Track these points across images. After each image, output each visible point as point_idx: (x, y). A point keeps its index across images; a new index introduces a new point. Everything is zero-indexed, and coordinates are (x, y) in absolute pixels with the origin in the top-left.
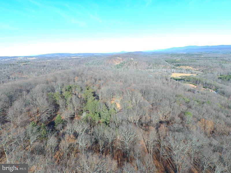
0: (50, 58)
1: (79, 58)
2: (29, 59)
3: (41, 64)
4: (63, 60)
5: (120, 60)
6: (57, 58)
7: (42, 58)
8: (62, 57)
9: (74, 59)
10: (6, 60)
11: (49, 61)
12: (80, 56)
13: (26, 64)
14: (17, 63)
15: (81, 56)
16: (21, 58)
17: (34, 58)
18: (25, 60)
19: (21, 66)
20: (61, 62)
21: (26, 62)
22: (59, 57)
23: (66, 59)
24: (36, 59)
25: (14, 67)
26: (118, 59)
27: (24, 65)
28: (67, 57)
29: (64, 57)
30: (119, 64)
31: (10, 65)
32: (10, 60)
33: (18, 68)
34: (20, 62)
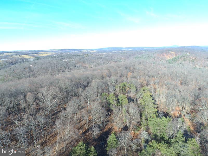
0: (105, 51)
1: (130, 52)
2: (91, 51)
3: (99, 57)
4: (116, 54)
5: (172, 55)
6: (111, 51)
7: (100, 51)
8: (115, 51)
9: (125, 52)
10: (76, 52)
11: (105, 53)
12: (130, 50)
13: (88, 56)
14: (82, 55)
15: (132, 50)
16: (86, 50)
17: (94, 51)
18: (88, 52)
19: (84, 57)
20: (114, 55)
21: (88, 54)
22: (113, 51)
23: (118, 53)
24: (96, 52)
25: (80, 58)
26: (171, 54)
27: (87, 56)
28: (120, 51)
29: (116, 50)
30: (172, 59)
31: (77, 56)
32: (78, 52)
33: (82, 59)
34: (85, 54)
